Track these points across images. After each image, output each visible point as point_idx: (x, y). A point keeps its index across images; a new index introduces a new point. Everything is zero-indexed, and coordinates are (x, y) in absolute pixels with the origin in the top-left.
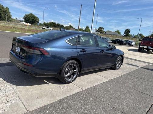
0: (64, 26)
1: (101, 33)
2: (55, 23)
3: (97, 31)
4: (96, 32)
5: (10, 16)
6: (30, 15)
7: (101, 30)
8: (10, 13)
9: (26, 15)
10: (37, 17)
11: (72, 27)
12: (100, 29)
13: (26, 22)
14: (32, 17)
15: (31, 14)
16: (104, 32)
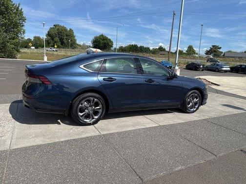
0: (150, 50)
1: (215, 55)
2: (136, 46)
3: (208, 53)
4: (206, 54)
5: (75, 40)
6: (101, 37)
7: (215, 51)
8: (74, 37)
9: (95, 38)
10: (110, 40)
11: (164, 50)
12: (214, 49)
13: (95, 47)
14: (103, 40)
15: (102, 35)
16: (222, 53)
